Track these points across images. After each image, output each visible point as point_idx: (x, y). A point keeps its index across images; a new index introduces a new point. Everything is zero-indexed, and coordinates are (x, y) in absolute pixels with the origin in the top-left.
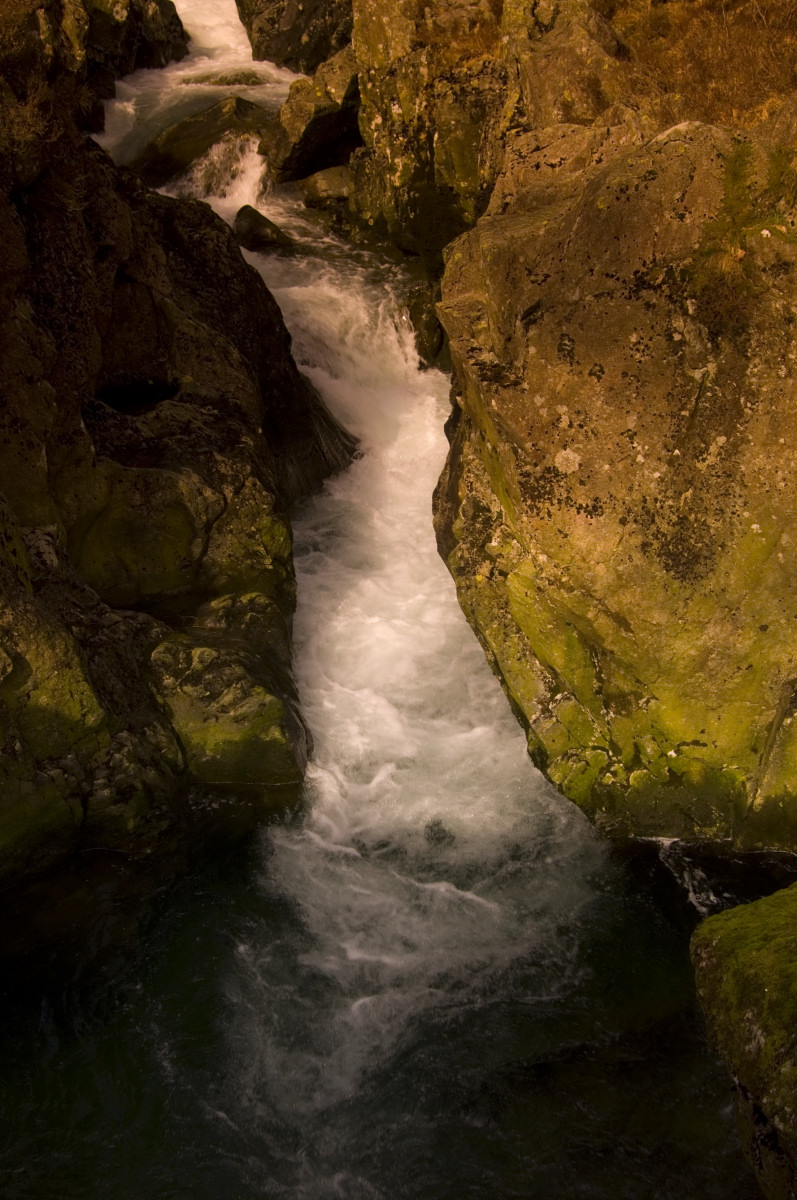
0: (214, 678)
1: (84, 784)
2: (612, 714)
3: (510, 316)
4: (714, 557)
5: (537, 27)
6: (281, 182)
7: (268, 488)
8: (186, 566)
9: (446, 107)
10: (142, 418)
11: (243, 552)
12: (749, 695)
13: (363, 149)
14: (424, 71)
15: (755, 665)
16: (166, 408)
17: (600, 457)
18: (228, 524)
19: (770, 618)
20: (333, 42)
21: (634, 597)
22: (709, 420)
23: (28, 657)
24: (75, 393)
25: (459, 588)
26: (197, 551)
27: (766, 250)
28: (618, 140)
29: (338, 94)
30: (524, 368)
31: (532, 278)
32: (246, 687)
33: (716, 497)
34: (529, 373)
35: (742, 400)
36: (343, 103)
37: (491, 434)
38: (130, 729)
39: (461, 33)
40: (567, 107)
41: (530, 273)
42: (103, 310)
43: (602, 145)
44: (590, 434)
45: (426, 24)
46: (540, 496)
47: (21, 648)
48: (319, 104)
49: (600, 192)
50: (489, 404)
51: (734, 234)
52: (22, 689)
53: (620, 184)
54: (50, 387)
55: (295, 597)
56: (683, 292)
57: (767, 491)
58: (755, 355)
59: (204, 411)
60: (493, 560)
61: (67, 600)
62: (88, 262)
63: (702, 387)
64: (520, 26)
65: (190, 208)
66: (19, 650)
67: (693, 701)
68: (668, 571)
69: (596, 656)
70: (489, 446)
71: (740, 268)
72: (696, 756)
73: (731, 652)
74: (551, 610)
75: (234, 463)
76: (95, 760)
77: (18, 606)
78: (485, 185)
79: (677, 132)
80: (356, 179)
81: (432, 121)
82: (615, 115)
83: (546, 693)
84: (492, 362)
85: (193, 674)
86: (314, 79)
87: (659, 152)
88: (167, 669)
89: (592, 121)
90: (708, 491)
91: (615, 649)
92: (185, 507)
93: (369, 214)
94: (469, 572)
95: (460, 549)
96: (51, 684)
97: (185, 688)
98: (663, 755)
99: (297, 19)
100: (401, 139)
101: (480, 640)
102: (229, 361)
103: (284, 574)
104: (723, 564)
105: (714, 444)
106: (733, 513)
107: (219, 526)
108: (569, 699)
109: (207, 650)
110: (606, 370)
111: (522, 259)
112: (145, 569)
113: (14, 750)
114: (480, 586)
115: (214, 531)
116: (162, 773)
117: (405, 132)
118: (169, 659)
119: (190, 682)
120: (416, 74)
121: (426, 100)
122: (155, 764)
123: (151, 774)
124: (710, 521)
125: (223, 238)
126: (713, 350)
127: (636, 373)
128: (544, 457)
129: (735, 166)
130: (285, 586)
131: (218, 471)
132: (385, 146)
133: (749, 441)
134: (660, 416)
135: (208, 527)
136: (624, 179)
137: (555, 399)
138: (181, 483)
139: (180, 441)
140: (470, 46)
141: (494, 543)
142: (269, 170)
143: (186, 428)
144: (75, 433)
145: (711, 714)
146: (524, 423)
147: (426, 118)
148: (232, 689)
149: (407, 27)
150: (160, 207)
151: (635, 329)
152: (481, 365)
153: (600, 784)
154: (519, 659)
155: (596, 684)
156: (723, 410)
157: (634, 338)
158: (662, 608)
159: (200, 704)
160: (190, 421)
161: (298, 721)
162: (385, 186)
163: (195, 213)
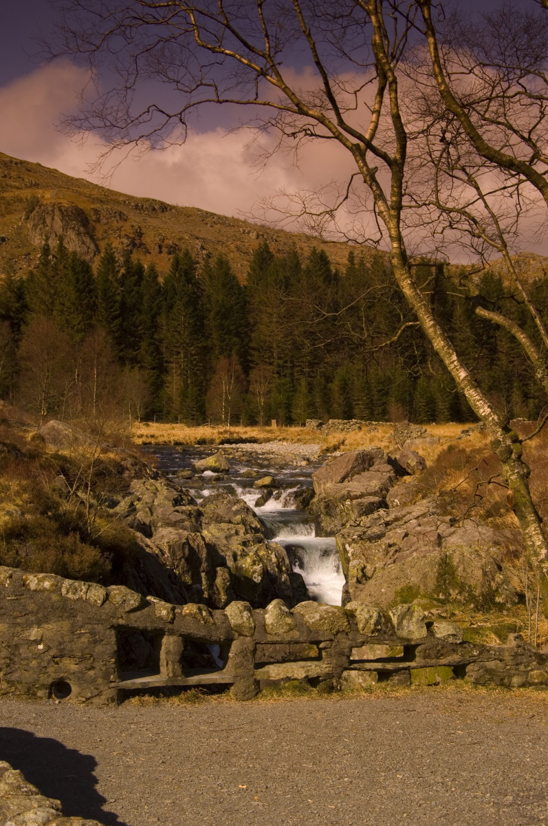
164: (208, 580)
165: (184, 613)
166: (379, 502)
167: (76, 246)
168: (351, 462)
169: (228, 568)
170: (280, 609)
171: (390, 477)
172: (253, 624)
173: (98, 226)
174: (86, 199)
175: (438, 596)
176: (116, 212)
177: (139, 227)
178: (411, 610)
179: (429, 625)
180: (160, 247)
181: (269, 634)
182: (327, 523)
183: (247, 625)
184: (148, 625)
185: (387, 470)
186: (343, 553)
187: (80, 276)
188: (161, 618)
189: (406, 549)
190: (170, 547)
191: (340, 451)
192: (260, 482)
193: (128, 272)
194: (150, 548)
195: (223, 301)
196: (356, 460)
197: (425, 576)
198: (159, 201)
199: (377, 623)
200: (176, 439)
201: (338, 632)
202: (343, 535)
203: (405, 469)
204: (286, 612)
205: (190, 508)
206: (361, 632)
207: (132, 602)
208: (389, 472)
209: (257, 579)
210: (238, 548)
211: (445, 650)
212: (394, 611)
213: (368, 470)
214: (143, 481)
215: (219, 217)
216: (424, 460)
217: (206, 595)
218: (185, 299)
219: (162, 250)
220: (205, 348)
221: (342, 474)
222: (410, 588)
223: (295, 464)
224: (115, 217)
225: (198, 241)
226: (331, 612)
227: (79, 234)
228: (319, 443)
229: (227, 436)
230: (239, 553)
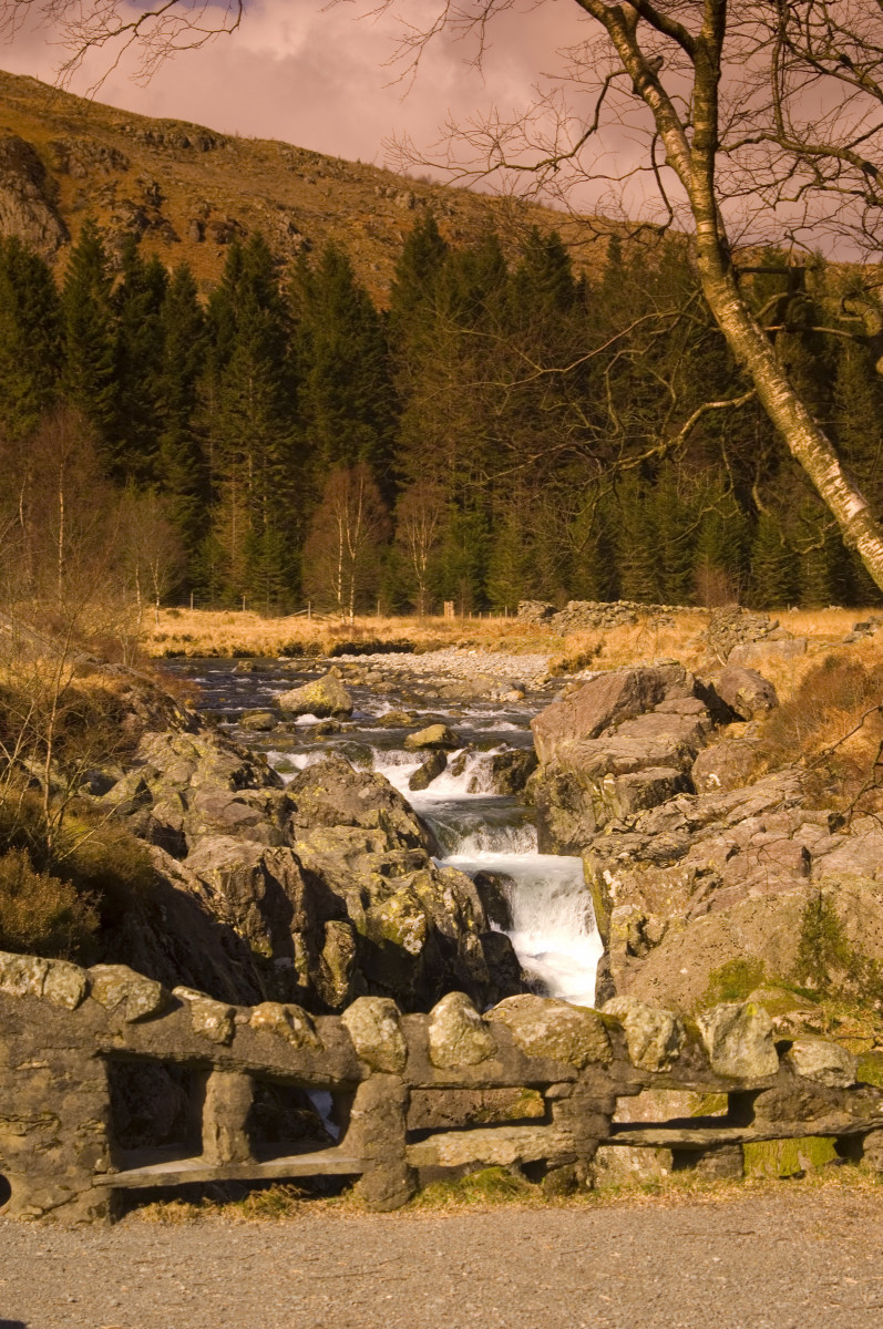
164: (306, 948)
165: (253, 1025)
166: (676, 778)
167: (16, 224)
168: (615, 694)
169: (350, 922)
170: (462, 1014)
171: (699, 726)
172: (403, 1048)
173: (65, 181)
174: (38, 122)
175: (803, 983)
176: (103, 151)
177: (155, 184)
178: (743, 1016)
179: (783, 1048)
180: (201, 227)
181: (438, 1067)
182: (564, 825)
183: (391, 1048)
184: (176, 1050)
185: (691, 711)
186: (597, 888)
187: (28, 292)
188: (203, 1035)
189: (733, 882)
190: (225, 877)
191: (591, 670)
192: (418, 737)
193: (132, 283)
194: (183, 880)
195: (338, 344)
196: (627, 689)
197: (774, 941)
198: (198, 127)
199: (671, 1043)
200: (238, 645)
201: (586, 1063)
202: (598, 851)
203: (731, 708)
204: (475, 1021)
205: (268, 794)
206: (636, 1063)
207: (143, 1000)
208: (697, 714)
209: (414, 946)
210: (372, 880)
211: (818, 1102)
212: (707, 1018)
213: (653, 711)
214: (167, 735)
215: (329, 162)
216: (772, 687)
217: (303, 982)
218: (256, 342)
219: (206, 234)
220: (299, 447)
221: (597, 720)
222: (743, 966)
223: (494, 697)
224: (101, 161)
225: (282, 215)
226: (571, 1020)
227: (24, 199)
228: (545, 651)
229: (349, 637)
230: (374, 890)
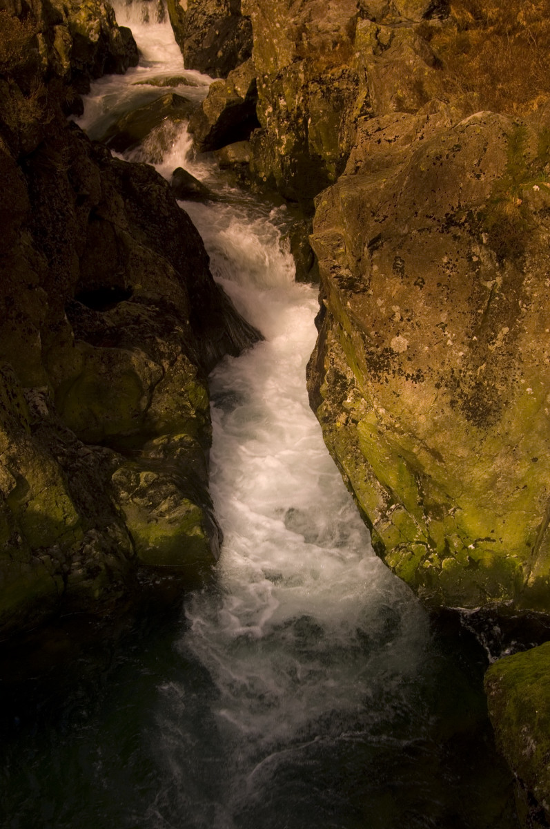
0: (155, 492)
1: (65, 565)
2: (429, 519)
3: (360, 244)
4: (500, 410)
5: (379, 47)
6: (203, 152)
7: (192, 361)
8: (136, 416)
9: (316, 101)
10: (107, 313)
11: (175, 405)
12: (525, 506)
13: (259, 129)
14: (301, 76)
15: (528, 485)
16: (123, 307)
17: (422, 341)
18: (165, 386)
19: (539, 453)
20: (239, 56)
21: (445, 438)
22: (497, 316)
23: (26, 478)
24: (61, 296)
25: (324, 432)
26: (144, 405)
27: (536, 199)
28: (434, 124)
29: (242, 91)
30: (370, 280)
31: (375, 218)
32: (177, 499)
33: (502, 369)
34: (373, 283)
35: (520, 302)
36: (246, 98)
37: (347, 325)
38: (97, 528)
39: (327, 50)
40: (399, 102)
41: (374, 215)
42: (81, 239)
43: (423, 127)
44: (415, 325)
45: (303, 44)
46: (380, 368)
47: (22, 471)
48: (229, 98)
49: (422, 159)
50: (345, 304)
51: (514, 188)
52: (23, 500)
53: (436, 154)
54: (43, 291)
55: (211, 437)
56: (479, 228)
57: (537, 365)
58: (529, 272)
59: (149, 308)
60: (348, 412)
61: (54, 438)
62: (71, 206)
63: (492, 294)
64: (368, 46)
65: (140, 169)
66: (20, 472)
67: (486, 510)
68: (468, 420)
69: (419, 478)
70: (345, 333)
71: (518, 212)
72: (488, 548)
73: (512, 476)
74: (388, 447)
75: (170, 344)
76: (73, 549)
77: (20, 442)
78: (343, 154)
79: (475, 119)
80: (255, 150)
81: (307, 110)
82: (432, 106)
83: (384, 504)
84: (347, 276)
85: (140, 490)
86: (226, 81)
87: (463, 132)
88: (123, 486)
89: (417, 111)
90: (496, 365)
91: (432, 474)
92: (136, 375)
93: (263, 174)
94: (331, 420)
95: (325, 404)
96: (43, 496)
97: (135, 500)
98: (465, 547)
99: (215, 40)
100: (286, 122)
101: (339, 467)
102: (167, 275)
103: (204, 421)
104: (507, 416)
105: (500, 333)
106: (514, 380)
107: (159, 388)
108: (400, 508)
109: (150, 474)
110: (426, 281)
111: (368, 205)
112: (107, 417)
113: (17, 542)
114: (339, 430)
115: (155, 391)
116: (119, 558)
117: (288, 118)
118: (124, 479)
119: (138, 495)
120: (296, 78)
121: (303, 96)
122: (114, 552)
123: (111, 559)
124: (498, 386)
125: (163, 190)
126: (500, 268)
127: (446, 283)
128: (383, 341)
129: (515, 142)
130: (204, 429)
131: (159, 350)
132: (274, 127)
133: (525, 331)
134: (463, 313)
135: (152, 388)
136: (439, 150)
137: (390, 301)
138: (133, 358)
139: (133, 329)
140: (333, 59)
141: (348, 401)
142: (195, 144)
143: (137, 320)
144: (60, 323)
145: (498, 519)
146: (370, 318)
147: (302, 108)
148: (167, 500)
149: (290, 46)
150: (120, 168)
151: (446, 254)
152: (340, 278)
153: (422, 568)
154: (366, 481)
155: (419, 498)
156: (506, 309)
157: (445, 260)
158: (465, 446)
159: (146, 511)
160: (140, 316)
161: (213, 523)
162: (275, 155)
163: (144, 173)
164: (46, 42)
169: (65, 25)
209: (94, 37)
217: (45, 61)
230: (69, 6)
